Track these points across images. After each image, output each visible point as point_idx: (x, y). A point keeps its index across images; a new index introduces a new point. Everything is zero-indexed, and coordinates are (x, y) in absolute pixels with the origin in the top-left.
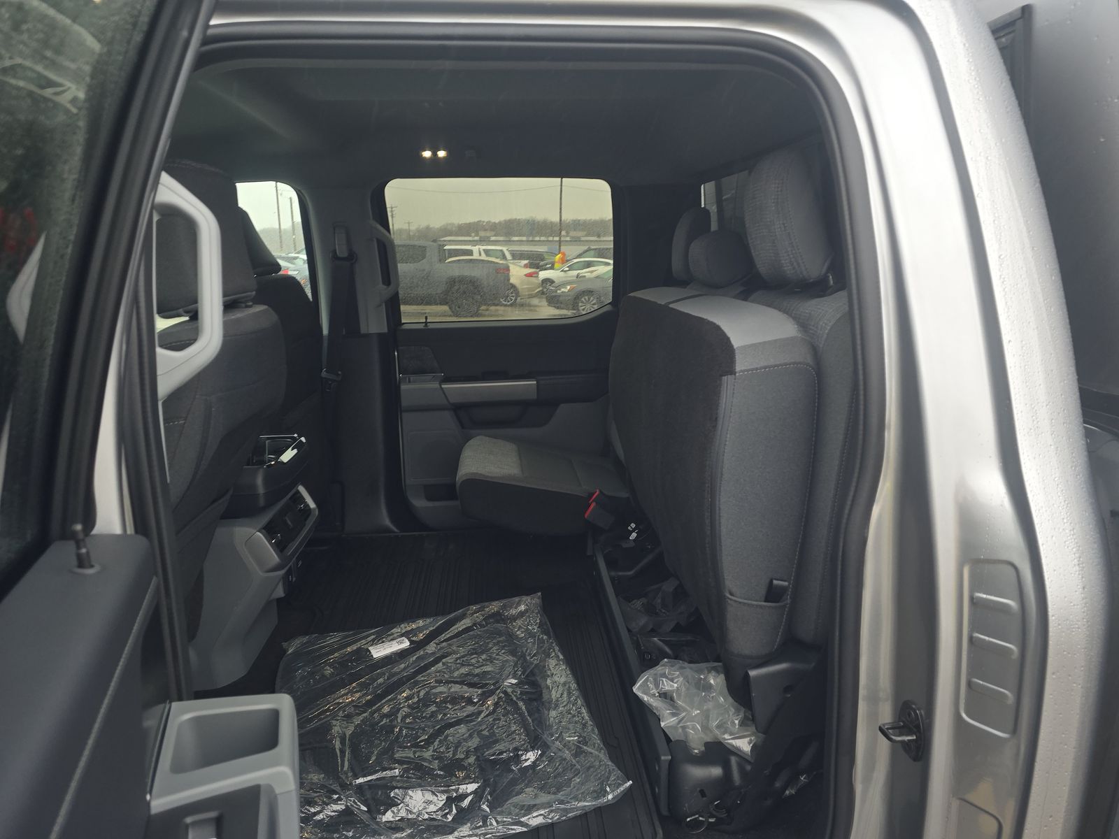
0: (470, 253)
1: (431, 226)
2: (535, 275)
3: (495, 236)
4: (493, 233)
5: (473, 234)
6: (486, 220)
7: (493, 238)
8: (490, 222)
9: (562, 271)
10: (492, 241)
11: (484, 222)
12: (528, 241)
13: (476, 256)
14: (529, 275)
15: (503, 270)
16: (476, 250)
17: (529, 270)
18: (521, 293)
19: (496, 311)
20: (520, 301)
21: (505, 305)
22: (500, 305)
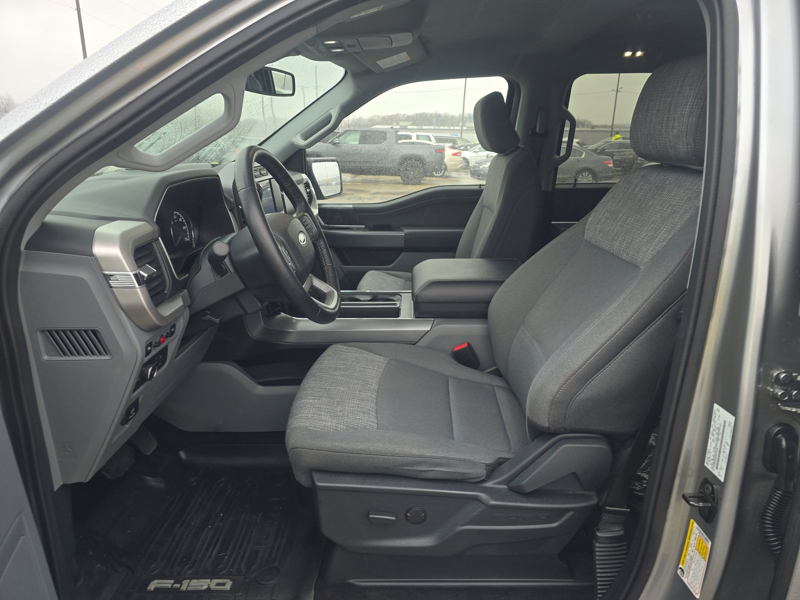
0: (409, 137)
1: (363, 117)
2: (458, 155)
3: (411, 125)
4: (410, 123)
5: (395, 124)
6: (403, 114)
7: (409, 127)
8: (405, 114)
9: (475, 152)
10: (409, 129)
11: (401, 115)
12: (434, 129)
13: (414, 139)
14: (455, 154)
15: (441, 151)
16: (414, 135)
17: (455, 151)
18: (448, 168)
19: (430, 181)
20: (446, 173)
21: (436, 177)
22: (432, 176)
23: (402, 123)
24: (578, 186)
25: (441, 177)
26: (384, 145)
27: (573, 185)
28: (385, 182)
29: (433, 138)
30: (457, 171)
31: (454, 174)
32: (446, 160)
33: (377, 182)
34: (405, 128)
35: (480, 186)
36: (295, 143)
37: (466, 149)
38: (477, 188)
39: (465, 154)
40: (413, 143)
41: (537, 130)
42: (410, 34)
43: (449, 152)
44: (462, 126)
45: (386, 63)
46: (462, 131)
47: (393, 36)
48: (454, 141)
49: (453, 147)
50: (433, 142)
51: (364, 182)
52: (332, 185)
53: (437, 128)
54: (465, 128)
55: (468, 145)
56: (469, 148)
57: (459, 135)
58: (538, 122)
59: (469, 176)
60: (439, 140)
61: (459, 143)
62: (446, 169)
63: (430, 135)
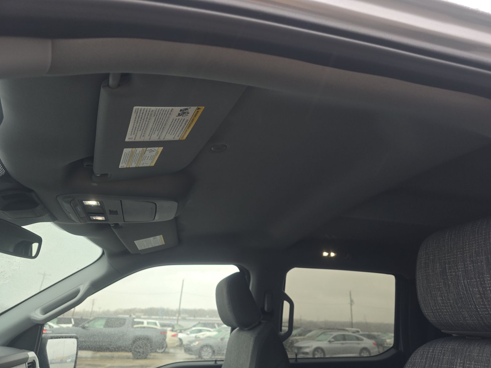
1: (110, 310)
2: (176, 336)
3: (144, 315)
5: (132, 314)
9: (187, 334)
13: (145, 325)
14: (174, 336)
15: (164, 333)
16: (145, 322)
17: (173, 333)
18: (169, 346)
19: (155, 356)
20: (167, 350)
21: (159, 353)
22: (156, 352)
23: (137, 314)
24: (299, 361)
25: (162, 353)
26: (123, 329)
27: (295, 360)
28: (119, 358)
29: (158, 324)
30: (174, 348)
31: (172, 351)
32: (167, 340)
33: (112, 358)
34: (139, 317)
35: (216, 362)
36: (32, 318)
37: (181, 332)
38: (212, 363)
39: (180, 335)
40: (144, 327)
41: (266, 309)
42: (176, 204)
43: (169, 334)
44: (178, 317)
45: (142, 244)
46: (178, 320)
47: (159, 203)
48: (173, 327)
49: (172, 331)
50: (159, 327)
51: (102, 358)
52: (66, 362)
53: (161, 317)
54: (180, 318)
55: (183, 329)
56: (183, 331)
57: (176, 322)
58: (266, 302)
59: (183, 351)
60: (163, 325)
61: (176, 328)
62: (166, 347)
63: (157, 322)
